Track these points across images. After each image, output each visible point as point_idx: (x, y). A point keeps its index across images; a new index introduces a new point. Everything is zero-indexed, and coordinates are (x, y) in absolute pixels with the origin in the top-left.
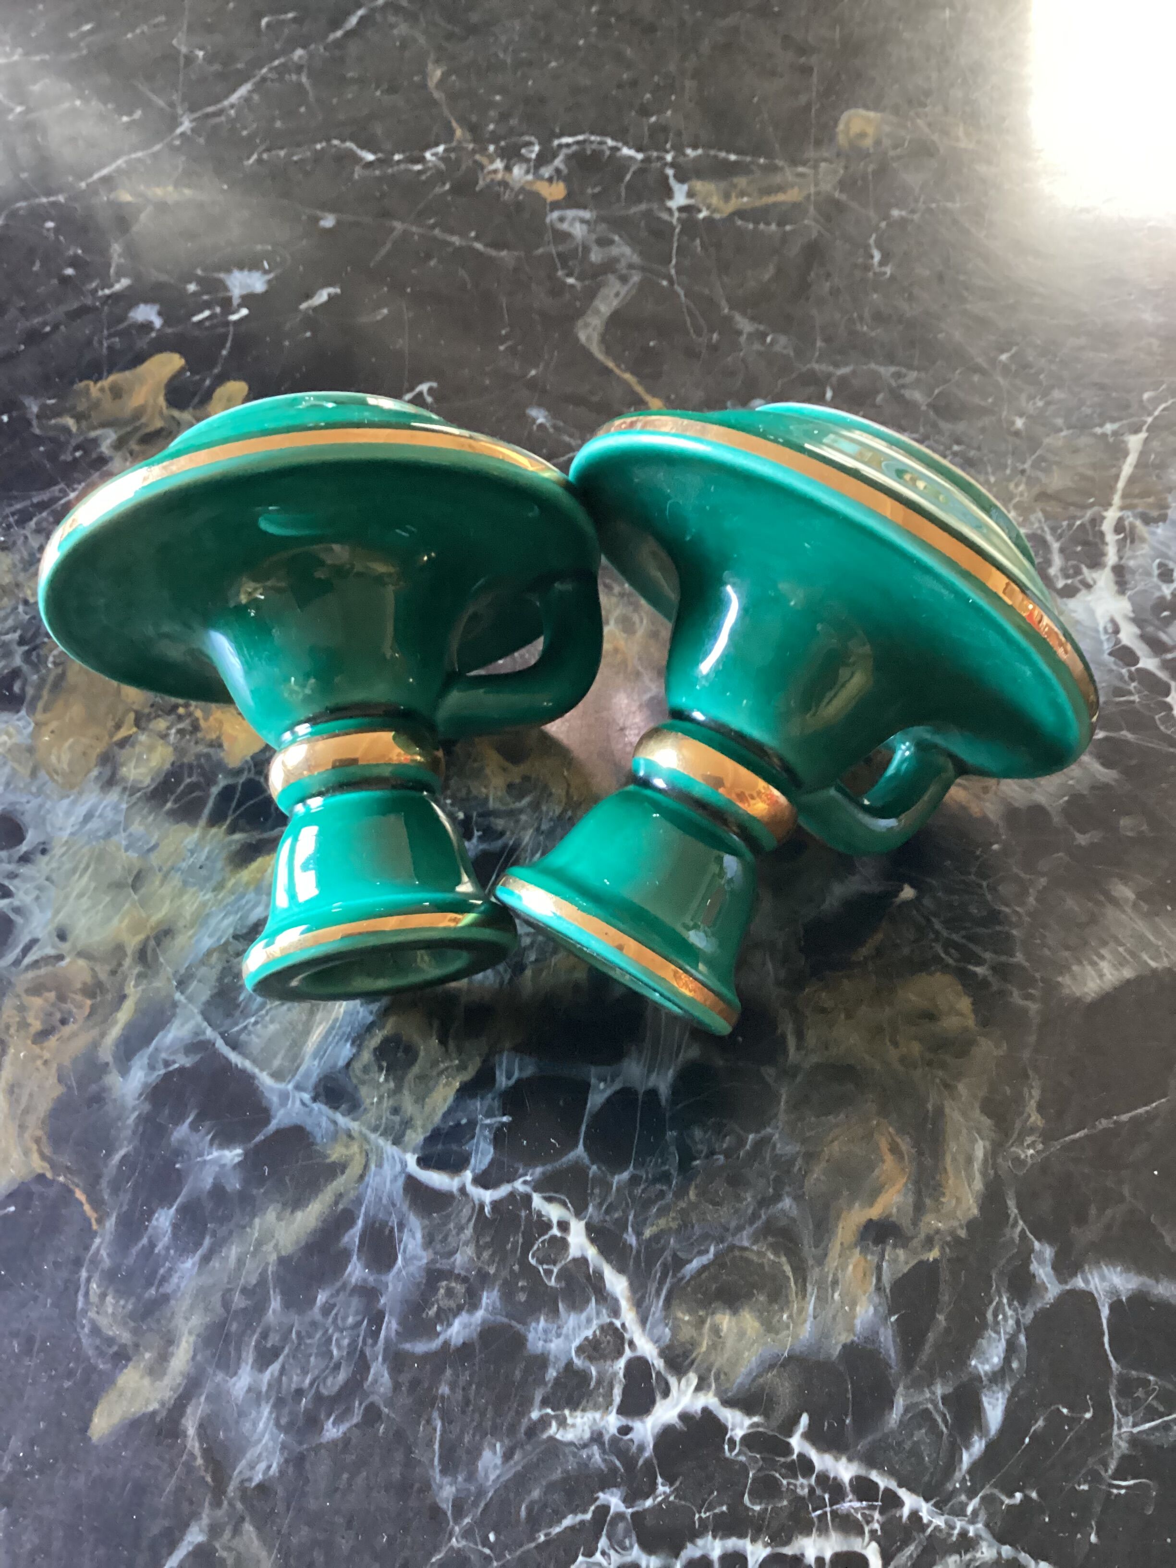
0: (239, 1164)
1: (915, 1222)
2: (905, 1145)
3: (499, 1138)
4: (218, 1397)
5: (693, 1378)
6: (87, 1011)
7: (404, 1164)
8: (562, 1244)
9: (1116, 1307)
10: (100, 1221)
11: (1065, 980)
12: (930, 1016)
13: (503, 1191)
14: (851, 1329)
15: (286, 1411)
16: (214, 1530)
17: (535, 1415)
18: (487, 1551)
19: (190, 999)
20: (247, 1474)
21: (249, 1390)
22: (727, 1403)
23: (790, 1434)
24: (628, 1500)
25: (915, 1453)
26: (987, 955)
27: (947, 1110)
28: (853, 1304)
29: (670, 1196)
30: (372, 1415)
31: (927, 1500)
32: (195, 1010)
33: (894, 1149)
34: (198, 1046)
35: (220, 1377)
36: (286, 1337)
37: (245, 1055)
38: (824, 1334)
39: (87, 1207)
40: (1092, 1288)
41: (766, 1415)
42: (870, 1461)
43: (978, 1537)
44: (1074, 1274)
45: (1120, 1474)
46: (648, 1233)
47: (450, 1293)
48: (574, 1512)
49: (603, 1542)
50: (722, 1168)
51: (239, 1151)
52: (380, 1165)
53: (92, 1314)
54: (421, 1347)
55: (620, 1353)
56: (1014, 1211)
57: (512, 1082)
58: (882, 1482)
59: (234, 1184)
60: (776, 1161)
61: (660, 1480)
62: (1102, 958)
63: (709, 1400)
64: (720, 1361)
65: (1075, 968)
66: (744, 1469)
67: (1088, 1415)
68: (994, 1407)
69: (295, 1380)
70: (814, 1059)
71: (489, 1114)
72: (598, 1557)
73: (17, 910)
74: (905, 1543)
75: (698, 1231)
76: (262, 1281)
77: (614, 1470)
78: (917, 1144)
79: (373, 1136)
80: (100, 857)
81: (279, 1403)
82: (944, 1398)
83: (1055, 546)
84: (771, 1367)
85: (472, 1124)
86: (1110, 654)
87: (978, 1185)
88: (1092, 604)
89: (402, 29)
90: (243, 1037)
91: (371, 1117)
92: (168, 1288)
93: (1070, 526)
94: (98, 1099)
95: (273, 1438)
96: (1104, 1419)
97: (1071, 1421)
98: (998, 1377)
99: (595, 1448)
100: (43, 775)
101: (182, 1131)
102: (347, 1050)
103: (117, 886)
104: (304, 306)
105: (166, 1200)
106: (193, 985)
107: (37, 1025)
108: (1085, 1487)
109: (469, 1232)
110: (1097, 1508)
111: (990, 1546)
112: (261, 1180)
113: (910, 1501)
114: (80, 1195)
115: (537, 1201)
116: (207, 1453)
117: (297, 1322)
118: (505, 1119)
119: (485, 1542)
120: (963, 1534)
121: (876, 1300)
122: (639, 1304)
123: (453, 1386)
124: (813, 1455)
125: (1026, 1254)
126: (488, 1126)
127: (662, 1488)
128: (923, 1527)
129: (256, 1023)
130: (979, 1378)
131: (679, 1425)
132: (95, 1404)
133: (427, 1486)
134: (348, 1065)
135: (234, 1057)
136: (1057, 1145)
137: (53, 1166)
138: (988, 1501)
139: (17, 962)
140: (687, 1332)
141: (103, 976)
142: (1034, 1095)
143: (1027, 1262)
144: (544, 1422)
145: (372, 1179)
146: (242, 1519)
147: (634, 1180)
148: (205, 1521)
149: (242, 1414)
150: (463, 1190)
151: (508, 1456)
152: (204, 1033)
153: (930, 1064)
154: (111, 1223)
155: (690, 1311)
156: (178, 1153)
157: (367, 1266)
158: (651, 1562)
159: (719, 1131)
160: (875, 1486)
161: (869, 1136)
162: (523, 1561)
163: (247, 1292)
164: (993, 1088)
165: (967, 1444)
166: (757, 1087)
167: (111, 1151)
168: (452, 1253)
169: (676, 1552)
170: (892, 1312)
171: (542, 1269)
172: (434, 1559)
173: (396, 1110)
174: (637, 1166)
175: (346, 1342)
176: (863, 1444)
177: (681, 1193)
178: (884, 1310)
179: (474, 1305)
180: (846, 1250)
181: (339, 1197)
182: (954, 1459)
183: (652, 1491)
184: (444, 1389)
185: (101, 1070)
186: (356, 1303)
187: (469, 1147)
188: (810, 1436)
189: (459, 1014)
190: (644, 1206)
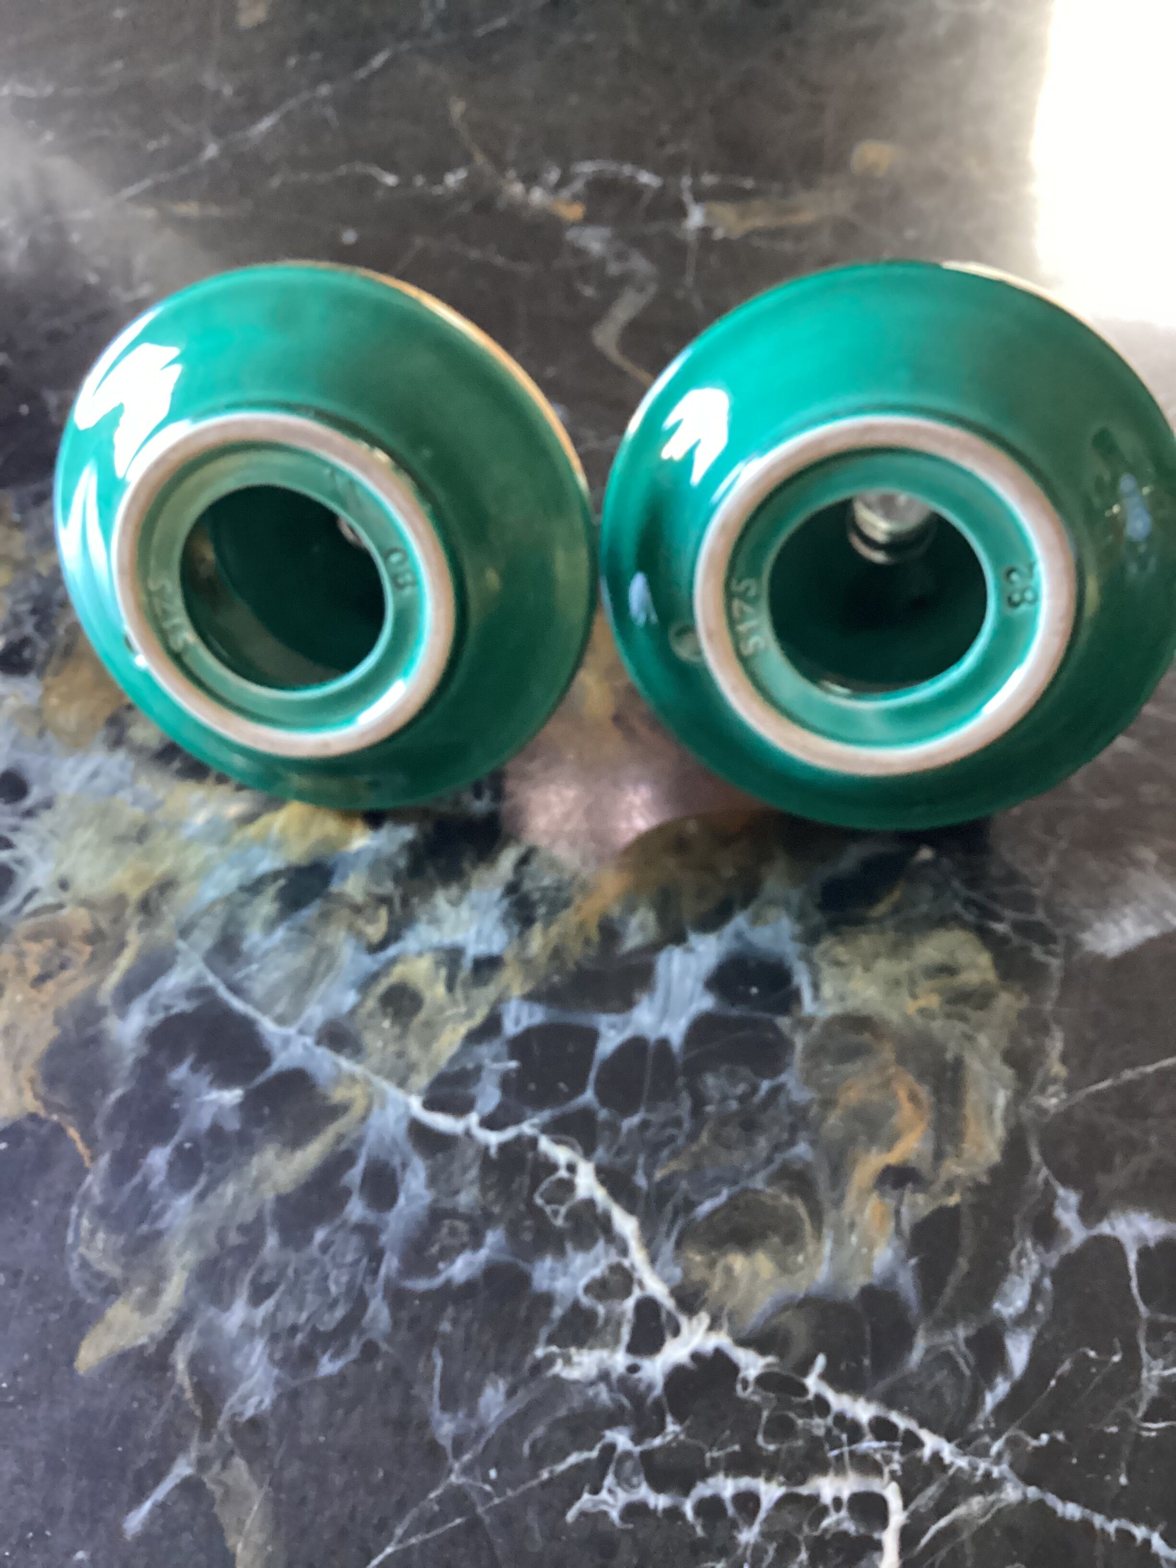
0: (239, 1105)
1: (935, 1170)
2: (924, 1092)
3: (506, 1083)
4: (210, 1331)
5: (704, 1319)
6: (87, 957)
7: (407, 1107)
8: (568, 1186)
9: (1144, 1253)
10: (93, 1159)
11: (1086, 937)
12: (947, 970)
13: (510, 1133)
14: (869, 1271)
15: (281, 1345)
16: (203, 1463)
17: (540, 1352)
18: (488, 1488)
19: (192, 946)
20: (238, 1408)
21: (243, 1326)
22: (742, 1342)
23: (805, 1372)
24: (637, 1439)
25: (936, 1393)
26: (1008, 913)
27: (968, 1061)
28: (871, 1249)
29: (681, 1141)
30: (370, 1351)
31: (949, 1440)
32: (197, 956)
33: (913, 1098)
34: (201, 992)
35: (212, 1312)
36: (281, 1274)
37: (249, 1001)
38: (840, 1277)
39: (80, 1146)
40: (1119, 1234)
41: (781, 1355)
42: (890, 1401)
43: (1002, 1479)
44: (1099, 1220)
45: (1149, 1417)
46: (659, 1175)
47: (453, 1232)
48: (580, 1448)
49: (609, 1480)
50: (735, 1114)
51: (238, 1092)
52: (383, 1107)
53: (82, 1250)
54: (422, 1284)
55: (628, 1293)
56: (1036, 1156)
57: (519, 1029)
58: (901, 1422)
59: (233, 1124)
60: (792, 1108)
61: (669, 1419)
62: (1124, 916)
63: (721, 1340)
64: (731, 1302)
65: (1097, 926)
66: (757, 1409)
67: (1116, 1358)
68: (1019, 1350)
69: (290, 1316)
70: (831, 1010)
71: (496, 1059)
72: (604, 1495)
73: (20, 862)
74: (927, 1483)
75: (710, 1173)
76: (259, 1219)
77: (621, 1407)
78: (936, 1091)
79: (377, 1079)
80: (105, 813)
81: (274, 1338)
82: (968, 1341)
84: (786, 1308)
85: (479, 1069)
87: (1000, 1131)
89: (424, 68)
90: (246, 984)
91: (375, 1060)
92: (161, 1225)
94: (96, 1040)
95: (267, 1373)
96: (1133, 1363)
97: (1100, 1363)
98: (1023, 1320)
99: (602, 1388)
100: (49, 736)
101: (180, 1073)
102: (351, 998)
103: (121, 840)
105: (162, 1139)
106: (196, 935)
107: (34, 970)
108: (1114, 1429)
109: (474, 1173)
110: (1126, 1451)
111: (1015, 1487)
112: (259, 1121)
113: (932, 1442)
114: (73, 1133)
115: (545, 1144)
116: (198, 1387)
117: (294, 1259)
118: (513, 1064)
119: (486, 1479)
120: (987, 1475)
121: (896, 1243)
122: (649, 1243)
123: (455, 1322)
124: (831, 1396)
125: (1049, 1199)
126: (495, 1071)
127: (672, 1427)
128: (945, 1468)
129: (259, 970)
130: (1003, 1321)
131: (691, 1365)
132: (82, 1337)
133: (425, 1423)
134: (353, 1011)
135: (238, 1004)
136: (1081, 1095)
137: (48, 1105)
138: (1013, 1443)
139: (18, 910)
140: (697, 1275)
141: (104, 924)
142: (1056, 1045)
143: (1051, 1207)
144: (549, 1360)
145: (375, 1120)
146: (232, 1453)
147: (645, 1125)
148: (193, 1454)
149: (235, 1347)
150: (468, 1133)
151: (511, 1393)
152: (203, 978)
153: (948, 1016)
154: (104, 1160)
155: (701, 1252)
156: (176, 1093)
157: (368, 1205)
158: (660, 1501)
159: (733, 1077)
160: (894, 1427)
161: (886, 1084)
162: (525, 1499)
163: (243, 1229)
164: (1014, 1037)
165: (991, 1386)
166: (770, 1036)
167: (107, 1089)
168: (457, 1192)
169: (686, 1492)
170: (910, 1254)
171: (548, 1209)
172: (432, 1495)
173: (400, 1055)
174: (648, 1110)
175: (344, 1279)
176: (881, 1386)
177: (693, 1137)
178: (903, 1253)
179: (476, 1243)
180: (864, 1194)
181: (340, 1138)
182: (976, 1402)
183: (660, 1429)
184: (446, 1326)
185: (100, 1013)
186: (355, 1241)
187: (473, 1091)
188: (827, 1376)
189: (467, 964)
190: (654, 1149)
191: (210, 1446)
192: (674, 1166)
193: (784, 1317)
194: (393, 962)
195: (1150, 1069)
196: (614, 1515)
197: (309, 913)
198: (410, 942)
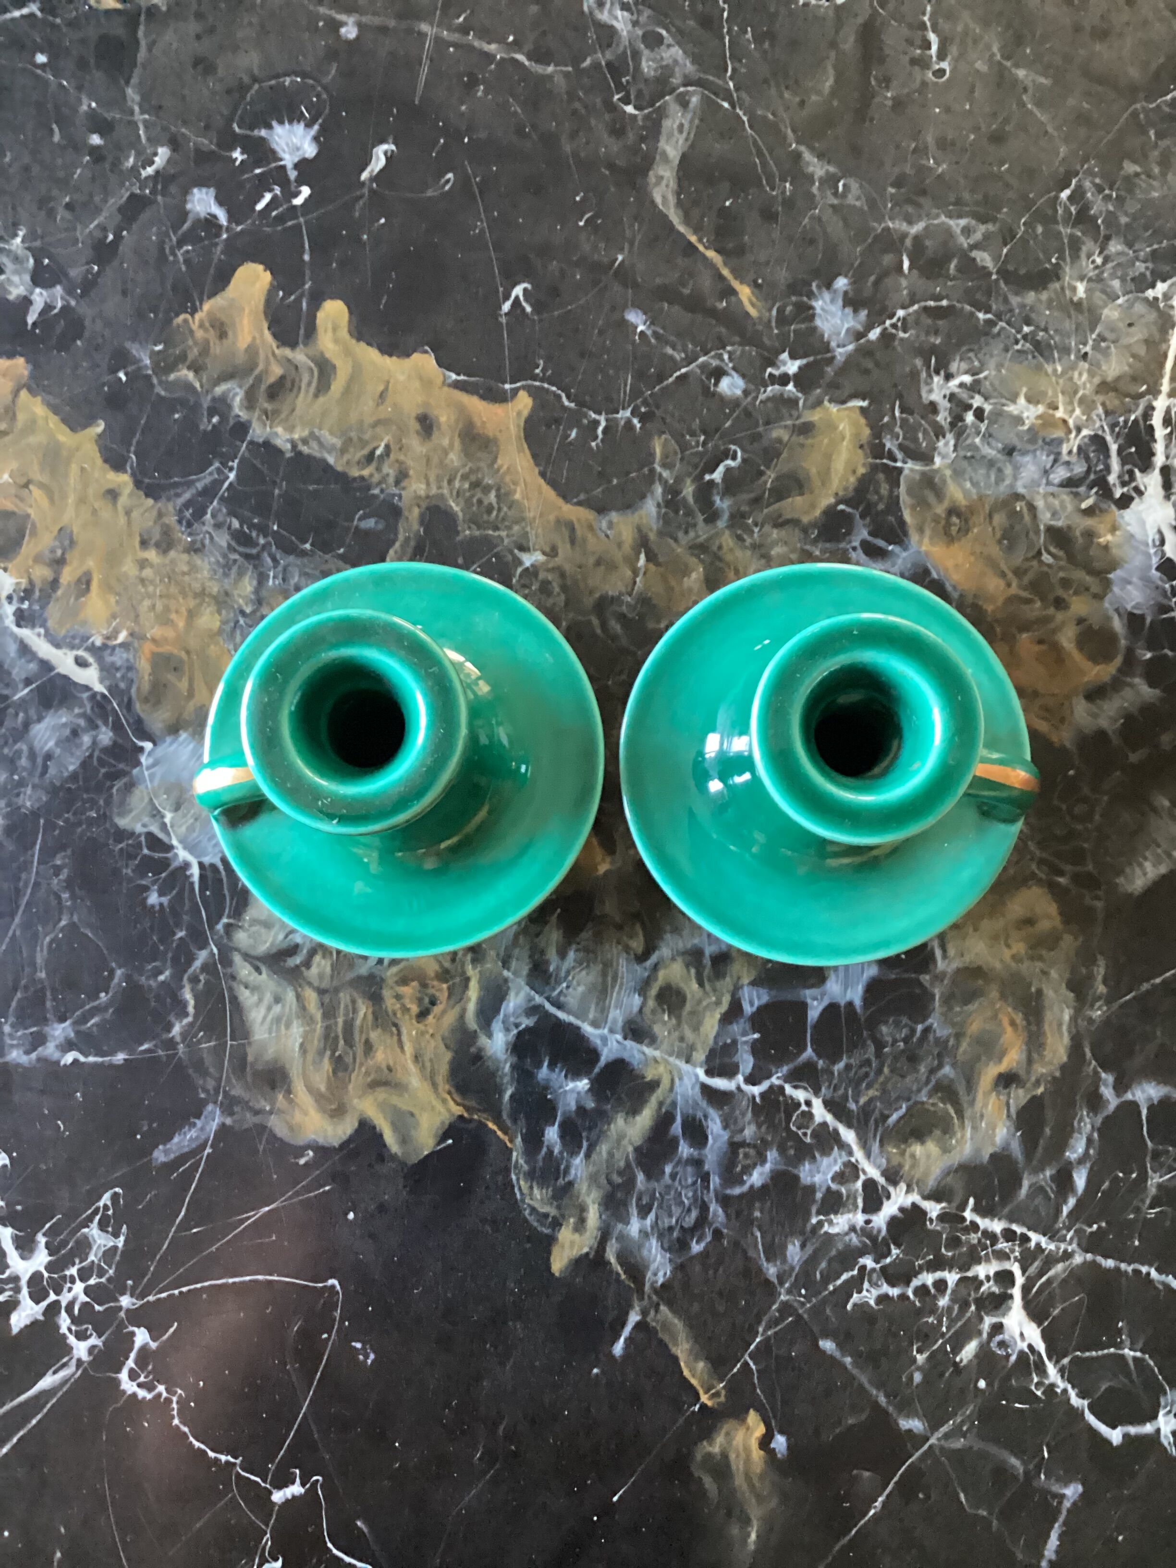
0: (590, 1090)
1: (1028, 1072)
2: (1019, 1018)
3: (756, 1049)
4: (621, 1238)
5: (903, 1186)
6: (446, 994)
7: (697, 1076)
8: (809, 1116)
9: (1151, 1108)
10: (511, 1141)
11: (1121, 880)
12: (1029, 922)
13: (764, 1086)
14: (993, 1144)
15: (666, 1240)
16: (644, 1313)
17: (814, 1221)
18: (802, 1299)
19: (515, 973)
20: (654, 1280)
21: (640, 1231)
22: (926, 1198)
23: (964, 1210)
24: (877, 1261)
25: (1036, 1211)
26: (1068, 868)
27: (1045, 991)
28: (994, 1130)
29: (872, 1074)
30: (718, 1234)
31: (1044, 1235)
32: (522, 982)
33: (1013, 1023)
34: (533, 1010)
35: (620, 1226)
36: (653, 1198)
37: (569, 1013)
38: (977, 1151)
39: (499, 1133)
40: (1137, 1098)
41: (949, 1202)
42: (1011, 1218)
43: (1073, 1252)
44: (1126, 1091)
45: (1152, 1207)
46: (863, 1100)
47: (746, 1156)
48: (847, 1271)
49: (866, 1285)
50: (903, 1051)
51: (586, 1081)
52: (681, 1079)
53: (528, 1201)
54: (737, 1191)
55: (858, 1177)
56: (1089, 1054)
57: (754, 1009)
58: (1018, 1229)
59: (591, 1104)
60: (937, 1040)
61: (892, 1247)
62: (1146, 859)
63: (915, 1197)
64: (918, 1174)
65: (1128, 870)
66: (940, 1234)
67: (1134, 1175)
68: (1080, 1178)
69: (667, 1222)
70: (955, 965)
71: (745, 1034)
72: (864, 1293)
74: (1034, 1259)
76: (628, 1165)
77: (865, 1245)
78: (1026, 1017)
79: (672, 1059)
81: (660, 1237)
82: (1052, 1177)
83: (1114, 448)
84: (948, 1174)
85: (735, 1042)
86: (1157, 569)
87: (1066, 1039)
88: (1144, 515)
90: (562, 999)
91: (665, 1046)
92: (571, 1177)
93: (1126, 422)
94: (479, 1057)
95: (663, 1257)
96: (1143, 1177)
97: (1125, 1180)
98: (1081, 1161)
99: (853, 1235)
101: (544, 1072)
102: (637, 1000)
104: (365, 176)
105: (549, 1120)
106: (514, 963)
107: (415, 1009)
108: (1132, 1216)
109: (749, 1115)
110: (1138, 1227)
111: (1080, 1255)
112: (607, 1100)
113: (1035, 1238)
114: (491, 1125)
115: (789, 1089)
116: (626, 1271)
117: (658, 1187)
118: (756, 1036)
119: (800, 1295)
121: (1008, 1123)
122: (864, 1145)
123: (762, 1212)
124: (978, 1220)
125: (1097, 1081)
126: (746, 1042)
127: (895, 1251)
128: (1043, 1251)
129: (568, 987)
130: (1070, 1163)
131: (900, 1215)
132: (549, 1253)
133: (760, 1270)
134: (641, 1011)
135: (561, 1015)
136: (1116, 1006)
137: (467, 1109)
138: (1078, 1231)
140: (895, 1161)
141: (446, 965)
142: (1100, 970)
143: (1097, 1088)
144: (820, 1224)
145: (679, 1088)
146: (658, 1304)
147: (848, 1067)
148: (637, 1308)
149: (640, 1247)
150: (739, 1088)
151: (803, 1246)
152: (532, 999)
153: (1032, 958)
154: (519, 1140)
155: (895, 1147)
156: (546, 1088)
157: (691, 1146)
158: (894, 1292)
159: (897, 1024)
160: (1015, 1232)
161: (995, 1017)
162: (824, 1301)
163: (620, 1173)
164: (1073, 970)
165: (1065, 1202)
166: (918, 991)
167: (501, 1093)
168: (742, 1130)
169: (908, 1283)
170: (1017, 1130)
171: (800, 1133)
172: (774, 1307)
173: (682, 1039)
174: (849, 1057)
175: (690, 1194)
176: (1006, 1210)
177: (880, 1071)
178: (1012, 1129)
179: (763, 1161)
180: (987, 1095)
181: (661, 1104)
182: (1059, 1211)
183: (889, 1253)
184: (757, 1214)
185: (472, 1037)
186: (689, 1169)
187: (736, 1059)
188: (975, 1210)
189: (707, 961)
190: (856, 1083)
191: (646, 1302)
192: (872, 1093)
193: (949, 1179)
194: (656, 968)
195: (1158, 980)
196: (872, 1302)
197: (586, 935)
198: (664, 951)
